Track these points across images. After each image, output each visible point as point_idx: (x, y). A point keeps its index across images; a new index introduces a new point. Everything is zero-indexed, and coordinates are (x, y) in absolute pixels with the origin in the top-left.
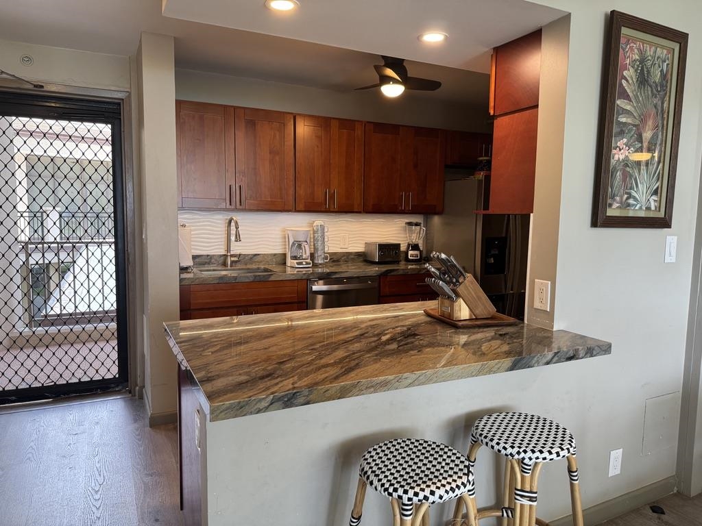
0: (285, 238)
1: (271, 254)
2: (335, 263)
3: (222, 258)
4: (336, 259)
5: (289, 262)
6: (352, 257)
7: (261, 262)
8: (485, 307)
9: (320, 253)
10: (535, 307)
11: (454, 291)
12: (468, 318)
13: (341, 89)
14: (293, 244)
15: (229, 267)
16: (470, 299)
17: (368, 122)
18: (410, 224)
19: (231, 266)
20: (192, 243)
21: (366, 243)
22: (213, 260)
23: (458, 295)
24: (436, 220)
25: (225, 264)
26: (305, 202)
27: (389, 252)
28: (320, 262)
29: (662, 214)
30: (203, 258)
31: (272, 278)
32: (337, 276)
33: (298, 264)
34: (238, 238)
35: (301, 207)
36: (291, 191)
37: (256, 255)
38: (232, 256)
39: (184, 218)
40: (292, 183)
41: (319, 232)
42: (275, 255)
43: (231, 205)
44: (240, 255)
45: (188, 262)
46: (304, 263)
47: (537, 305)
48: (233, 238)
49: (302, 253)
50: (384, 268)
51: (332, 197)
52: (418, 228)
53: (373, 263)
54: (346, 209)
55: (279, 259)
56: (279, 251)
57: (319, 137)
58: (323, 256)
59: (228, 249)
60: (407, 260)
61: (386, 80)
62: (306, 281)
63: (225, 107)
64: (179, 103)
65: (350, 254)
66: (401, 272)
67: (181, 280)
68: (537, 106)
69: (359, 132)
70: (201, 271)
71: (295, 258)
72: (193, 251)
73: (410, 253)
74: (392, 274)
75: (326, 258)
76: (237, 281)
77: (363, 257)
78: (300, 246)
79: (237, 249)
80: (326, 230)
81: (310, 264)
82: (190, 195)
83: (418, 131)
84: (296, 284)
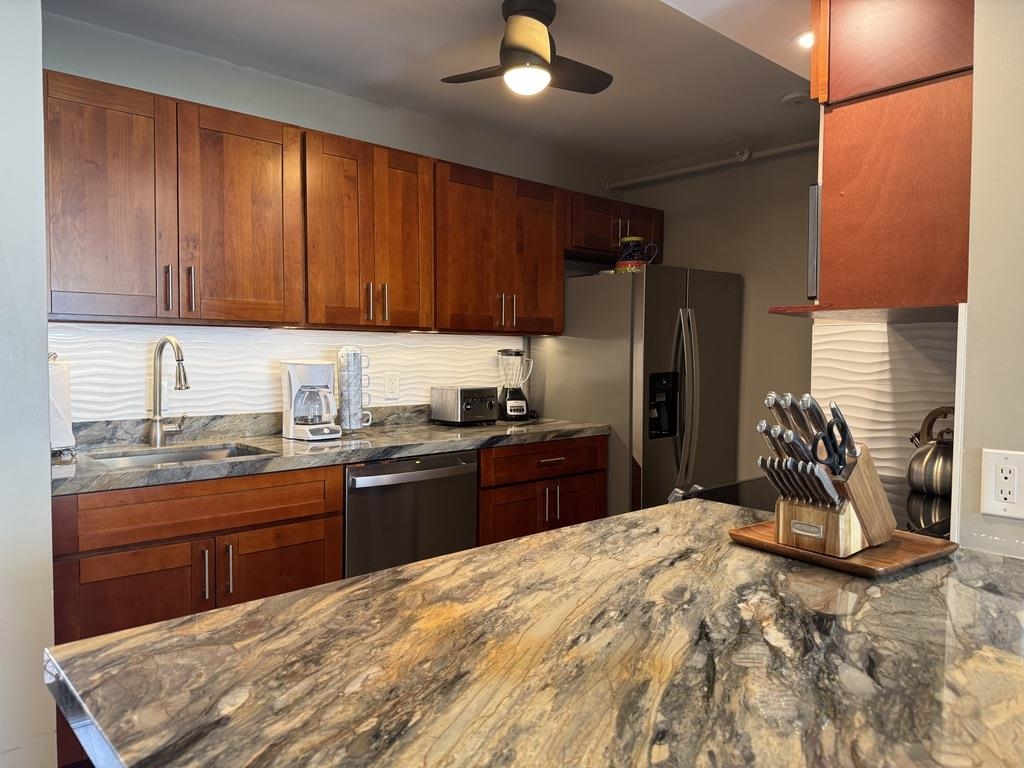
0: (280, 380)
1: (248, 416)
2: (377, 429)
3: (142, 426)
4: (380, 421)
5: (290, 429)
6: (407, 414)
7: (228, 431)
8: (884, 518)
9: (354, 409)
10: (982, 511)
11: (840, 488)
12: (859, 549)
13: (385, 95)
14: (300, 392)
15: (158, 447)
16: (866, 503)
17: (439, 160)
18: (506, 352)
19: (163, 443)
20: (72, 396)
21: (432, 388)
22: (120, 433)
23: (844, 494)
24: (549, 346)
25: (147, 440)
26: (326, 307)
27: (479, 404)
28: (354, 427)
30: (97, 428)
32: (404, 454)
33: (313, 432)
34: (182, 381)
35: (318, 316)
36: (299, 286)
37: (215, 418)
38: (164, 421)
39: (60, 338)
40: (300, 267)
41: (352, 368)
42: (257, 416)
43: (167, 308)
44: (183, 418)
45: (68, 440)
46: (326, 431)
47: (991, 504)
48: (168, 381)
49: (320, 410)
50: (484, 435)
51: (380, 297)
52: (519, 358)
53: (450, 425)
54: (402, 324)
55: (266, 425)
56: (266, 407)
57: (352, 180)
58: (360, 416)
59: (157, 408)
60: (504, 416)
62: (341, 469)
63: (156, 98)
64: (48, 76)
65: (405, 409)
66: (514, 441)
67: (55, 483)
68: (971, 69)
69: (425, 177)
70: (95, 457)
71: (303, 421)
72: (74, 414)
73: (510, 404)
74: (500, 444)
75: (365, 419)
77: (431, 418)
78: (314, 396)
79: (175, 405)
80: (364, 364)
81: (338, 432)
82: (72, 286)
83: (522, 186)
84: (321, 476)
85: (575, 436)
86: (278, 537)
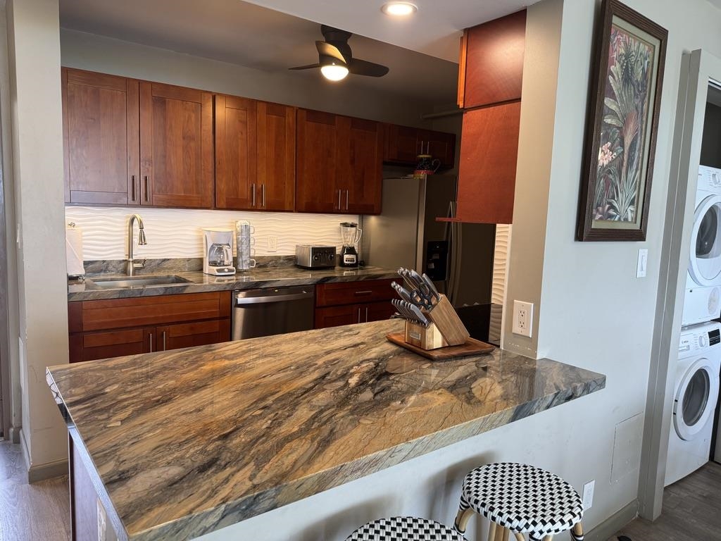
0: (202, 239)
1: (184, 260)
2: (261, 270)
3: (122, 264)
4: (263, 264)
5: (207, 268)
6: (281, 261)
7: (172, 268)
8: (459, 332)
9: (245, 257)
10: (513, 331)
11: (427, 315)
12: (440, 346)
13: (268, 68)
14: (212, 247)
15: (131, 276)
16: (444, 324)
17: (300, 108)
18: (345, 225)
19: (134, 274)
20: (84, 246)
21: (297, 246)
22: (110, 267)
23: (430, 320)
24: (373, 221)
25: (125, 272)
26: (227, 198)
27: (323, 256)
28: (245, 268)
29: (637, 227)
30: (97, 264)
31: (188, 291)
32: (268, 286)
33: (218, 271)
34: (143, 240)
35: (223, 204)
36: (210, 186)
37: (164, 260)
38: (134, 262)
39: (72, 214)
40: (211, 175)
41: (244, 234)
42: (189, 260)
43: (133, 200)
44: (145, 260)
45: (79, 271)
46: (226, 270)
47: (516, 329)
48: (136, 240)
49: (224, 257)
50: (320, 275)
51: (259, 193)
52: (354, 229)
53: (306, 269)
54: (275, 207)
55: (194, 265)
56: (193, 254)
57: (244, 123)
58: (248, 262)
59: (130, 254)
60: (342, 264)
61: (327, 59)
62: (229, 293)
63: (127, 79)
64: (65, 72)
65: (279, 258)
66: (339, 280)
67: (70, 295)
68: (519, 100)
69: (290, 119)
70: (95, 281)
71: (213, 264)
72: (84, 256)
73: (346, 256)
74: (329, 282)
75: (252, 263)
76: (143, 295)
77: (294, 262)
78: (220, 250)
79: (140, 253)
80: (252, 231)
81: (232, 271)
82: (81, 187)
83: (355, 122)
84: (218, 297)
85: (380, 278)
86: (192, 329)
